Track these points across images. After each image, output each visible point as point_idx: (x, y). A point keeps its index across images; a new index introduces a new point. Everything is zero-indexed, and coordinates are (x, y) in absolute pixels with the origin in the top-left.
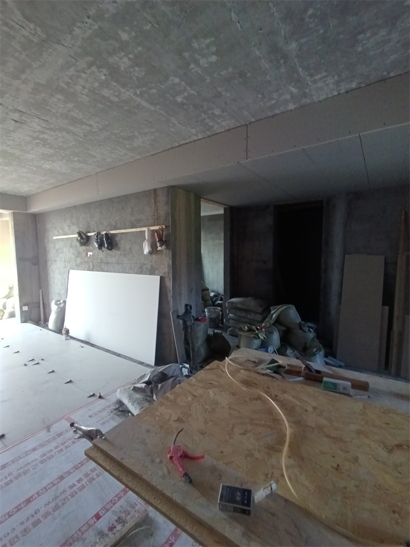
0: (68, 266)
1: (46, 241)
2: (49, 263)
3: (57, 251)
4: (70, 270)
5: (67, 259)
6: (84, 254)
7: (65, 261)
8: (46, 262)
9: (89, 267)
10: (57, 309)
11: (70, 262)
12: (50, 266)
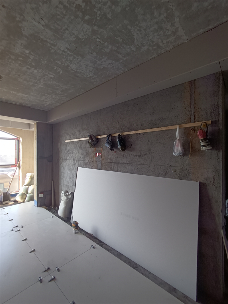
0: (77, 164)
1: (59, 144)
2: (61, 161)
3: (68, 151)
4: (79, 167)
5: (77, 158)
6: (93, 154)
7: (74, 160)
8: (58, 160)
9: (97, 166)
10: (66, 199)
11: (78, 160)
12: (61, 163)
